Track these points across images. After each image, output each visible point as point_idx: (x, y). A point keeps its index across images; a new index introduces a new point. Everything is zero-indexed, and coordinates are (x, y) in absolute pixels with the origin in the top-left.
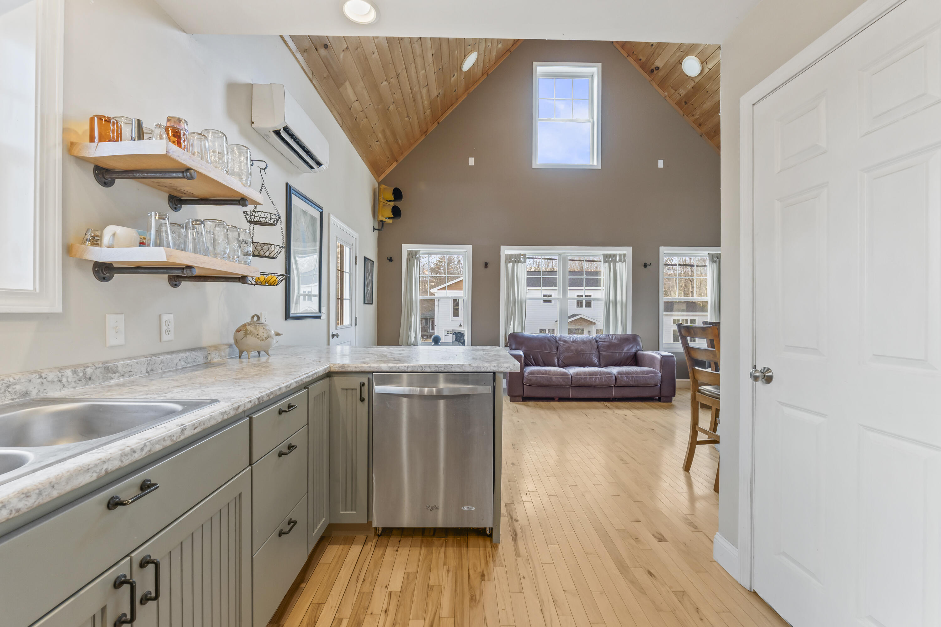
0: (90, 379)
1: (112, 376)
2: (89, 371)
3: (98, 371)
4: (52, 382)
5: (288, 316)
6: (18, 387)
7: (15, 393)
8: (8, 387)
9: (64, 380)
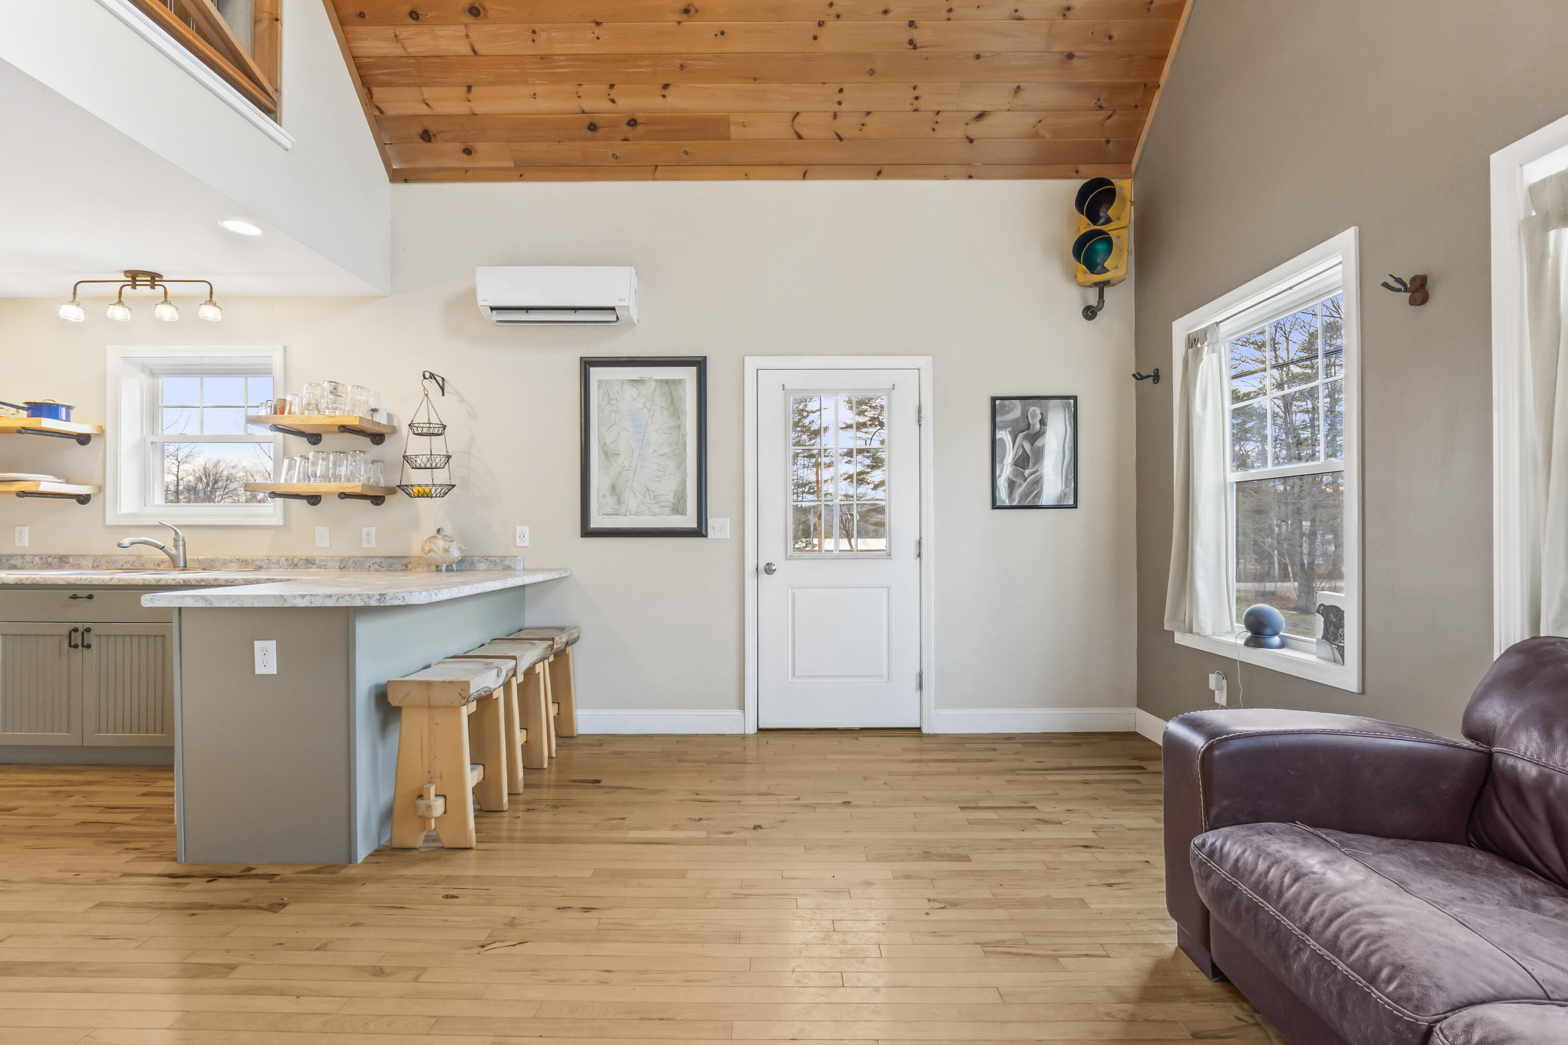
0: (296, 565)
1: (312, 566)
2: (296, 561)
3: (301, 562)
4: (274, 563)
5: (587, 532)
6: (257, 563)
7: (256, 565)
8: (253, 562)
9: (280, 563)
